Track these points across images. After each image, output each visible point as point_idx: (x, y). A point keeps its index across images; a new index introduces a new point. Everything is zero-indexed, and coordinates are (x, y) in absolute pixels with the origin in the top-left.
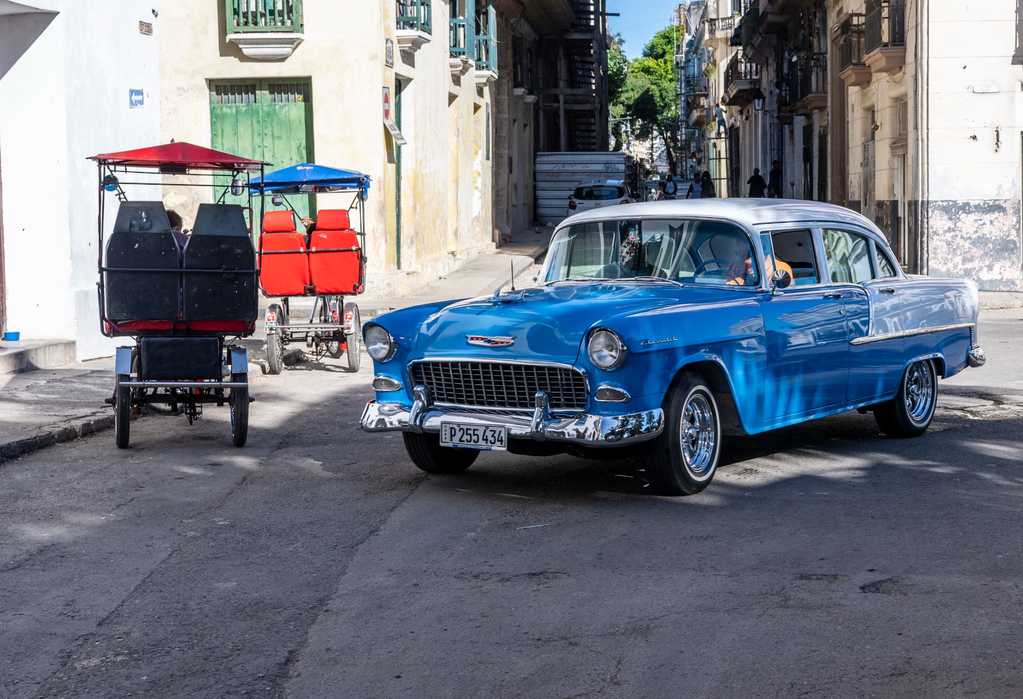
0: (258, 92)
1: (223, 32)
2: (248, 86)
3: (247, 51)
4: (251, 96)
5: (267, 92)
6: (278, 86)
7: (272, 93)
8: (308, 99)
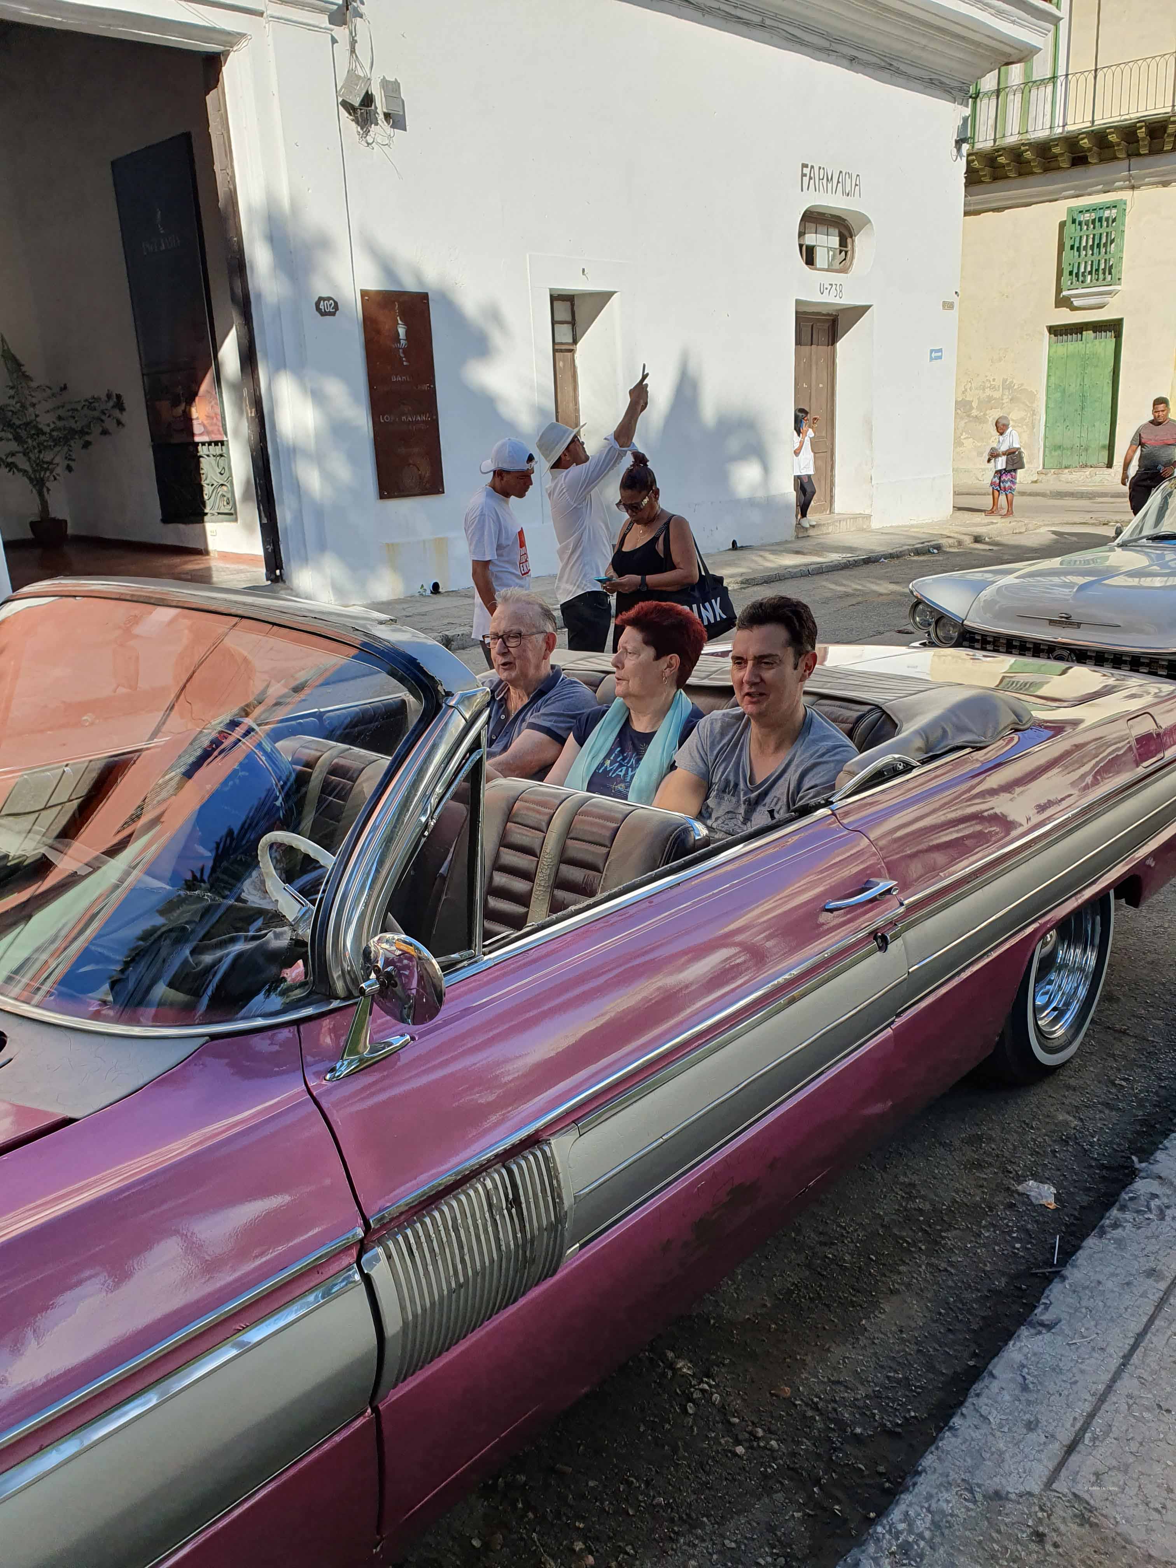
0: (1084, 333)
1: (1059, 290)
2: (1077, 329)
3: (1077, 302)
4: (1079, 336)
5: (1091, 332)
6: (1098, 327)
7: (1094, 332)
8: (1118, 336)
